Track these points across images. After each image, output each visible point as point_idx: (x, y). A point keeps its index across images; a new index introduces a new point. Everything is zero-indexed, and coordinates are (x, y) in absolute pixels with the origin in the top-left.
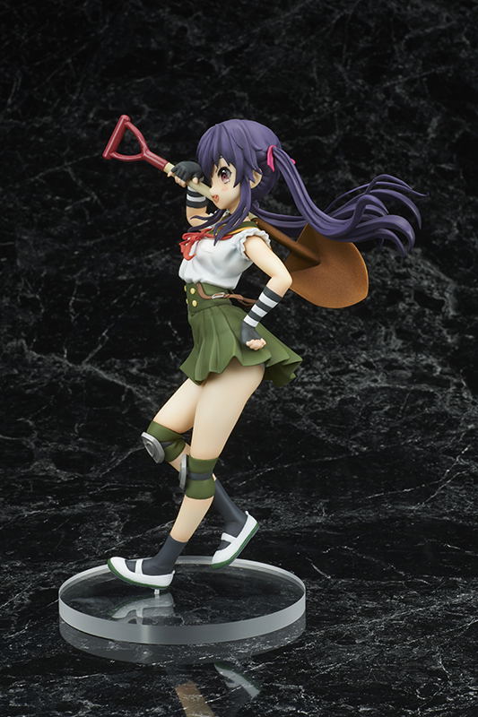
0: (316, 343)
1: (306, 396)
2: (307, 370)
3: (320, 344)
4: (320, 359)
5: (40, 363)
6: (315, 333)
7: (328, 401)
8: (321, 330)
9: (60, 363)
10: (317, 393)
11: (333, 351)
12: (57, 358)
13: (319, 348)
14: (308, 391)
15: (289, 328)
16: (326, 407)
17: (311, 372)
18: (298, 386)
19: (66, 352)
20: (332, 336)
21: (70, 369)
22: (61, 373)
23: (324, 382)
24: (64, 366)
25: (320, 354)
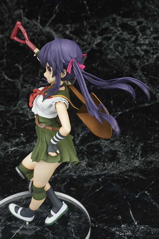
0: (148, 18)
1: (141, 54)
2: (143, 35)
3: (150, 18)
4: (149, 28)
5: (28, 25)
6: (149, 11)
7: (150, 57)
8: (151, 9)
9: (36, 25)
10: (147, 52)
11: (156, 23)
12: (35, 23)
13: (149, 21)
14: (142, 50)
15: (138, 8)
16: (150, 62)
17: (145, 37)
18: (138, 46)
19: (39, 18)
20: (156, 13)
21: (41, 30)
22: (36, 33)
23: (150, 45)
24: (38, 28)
25: (149, 25)
